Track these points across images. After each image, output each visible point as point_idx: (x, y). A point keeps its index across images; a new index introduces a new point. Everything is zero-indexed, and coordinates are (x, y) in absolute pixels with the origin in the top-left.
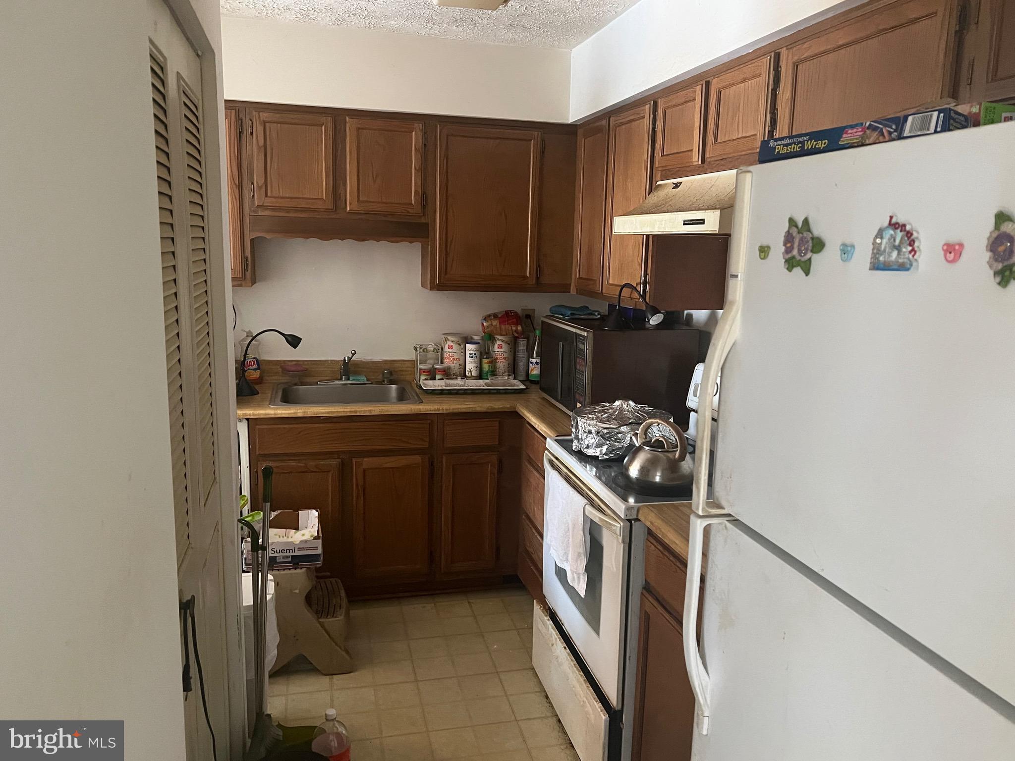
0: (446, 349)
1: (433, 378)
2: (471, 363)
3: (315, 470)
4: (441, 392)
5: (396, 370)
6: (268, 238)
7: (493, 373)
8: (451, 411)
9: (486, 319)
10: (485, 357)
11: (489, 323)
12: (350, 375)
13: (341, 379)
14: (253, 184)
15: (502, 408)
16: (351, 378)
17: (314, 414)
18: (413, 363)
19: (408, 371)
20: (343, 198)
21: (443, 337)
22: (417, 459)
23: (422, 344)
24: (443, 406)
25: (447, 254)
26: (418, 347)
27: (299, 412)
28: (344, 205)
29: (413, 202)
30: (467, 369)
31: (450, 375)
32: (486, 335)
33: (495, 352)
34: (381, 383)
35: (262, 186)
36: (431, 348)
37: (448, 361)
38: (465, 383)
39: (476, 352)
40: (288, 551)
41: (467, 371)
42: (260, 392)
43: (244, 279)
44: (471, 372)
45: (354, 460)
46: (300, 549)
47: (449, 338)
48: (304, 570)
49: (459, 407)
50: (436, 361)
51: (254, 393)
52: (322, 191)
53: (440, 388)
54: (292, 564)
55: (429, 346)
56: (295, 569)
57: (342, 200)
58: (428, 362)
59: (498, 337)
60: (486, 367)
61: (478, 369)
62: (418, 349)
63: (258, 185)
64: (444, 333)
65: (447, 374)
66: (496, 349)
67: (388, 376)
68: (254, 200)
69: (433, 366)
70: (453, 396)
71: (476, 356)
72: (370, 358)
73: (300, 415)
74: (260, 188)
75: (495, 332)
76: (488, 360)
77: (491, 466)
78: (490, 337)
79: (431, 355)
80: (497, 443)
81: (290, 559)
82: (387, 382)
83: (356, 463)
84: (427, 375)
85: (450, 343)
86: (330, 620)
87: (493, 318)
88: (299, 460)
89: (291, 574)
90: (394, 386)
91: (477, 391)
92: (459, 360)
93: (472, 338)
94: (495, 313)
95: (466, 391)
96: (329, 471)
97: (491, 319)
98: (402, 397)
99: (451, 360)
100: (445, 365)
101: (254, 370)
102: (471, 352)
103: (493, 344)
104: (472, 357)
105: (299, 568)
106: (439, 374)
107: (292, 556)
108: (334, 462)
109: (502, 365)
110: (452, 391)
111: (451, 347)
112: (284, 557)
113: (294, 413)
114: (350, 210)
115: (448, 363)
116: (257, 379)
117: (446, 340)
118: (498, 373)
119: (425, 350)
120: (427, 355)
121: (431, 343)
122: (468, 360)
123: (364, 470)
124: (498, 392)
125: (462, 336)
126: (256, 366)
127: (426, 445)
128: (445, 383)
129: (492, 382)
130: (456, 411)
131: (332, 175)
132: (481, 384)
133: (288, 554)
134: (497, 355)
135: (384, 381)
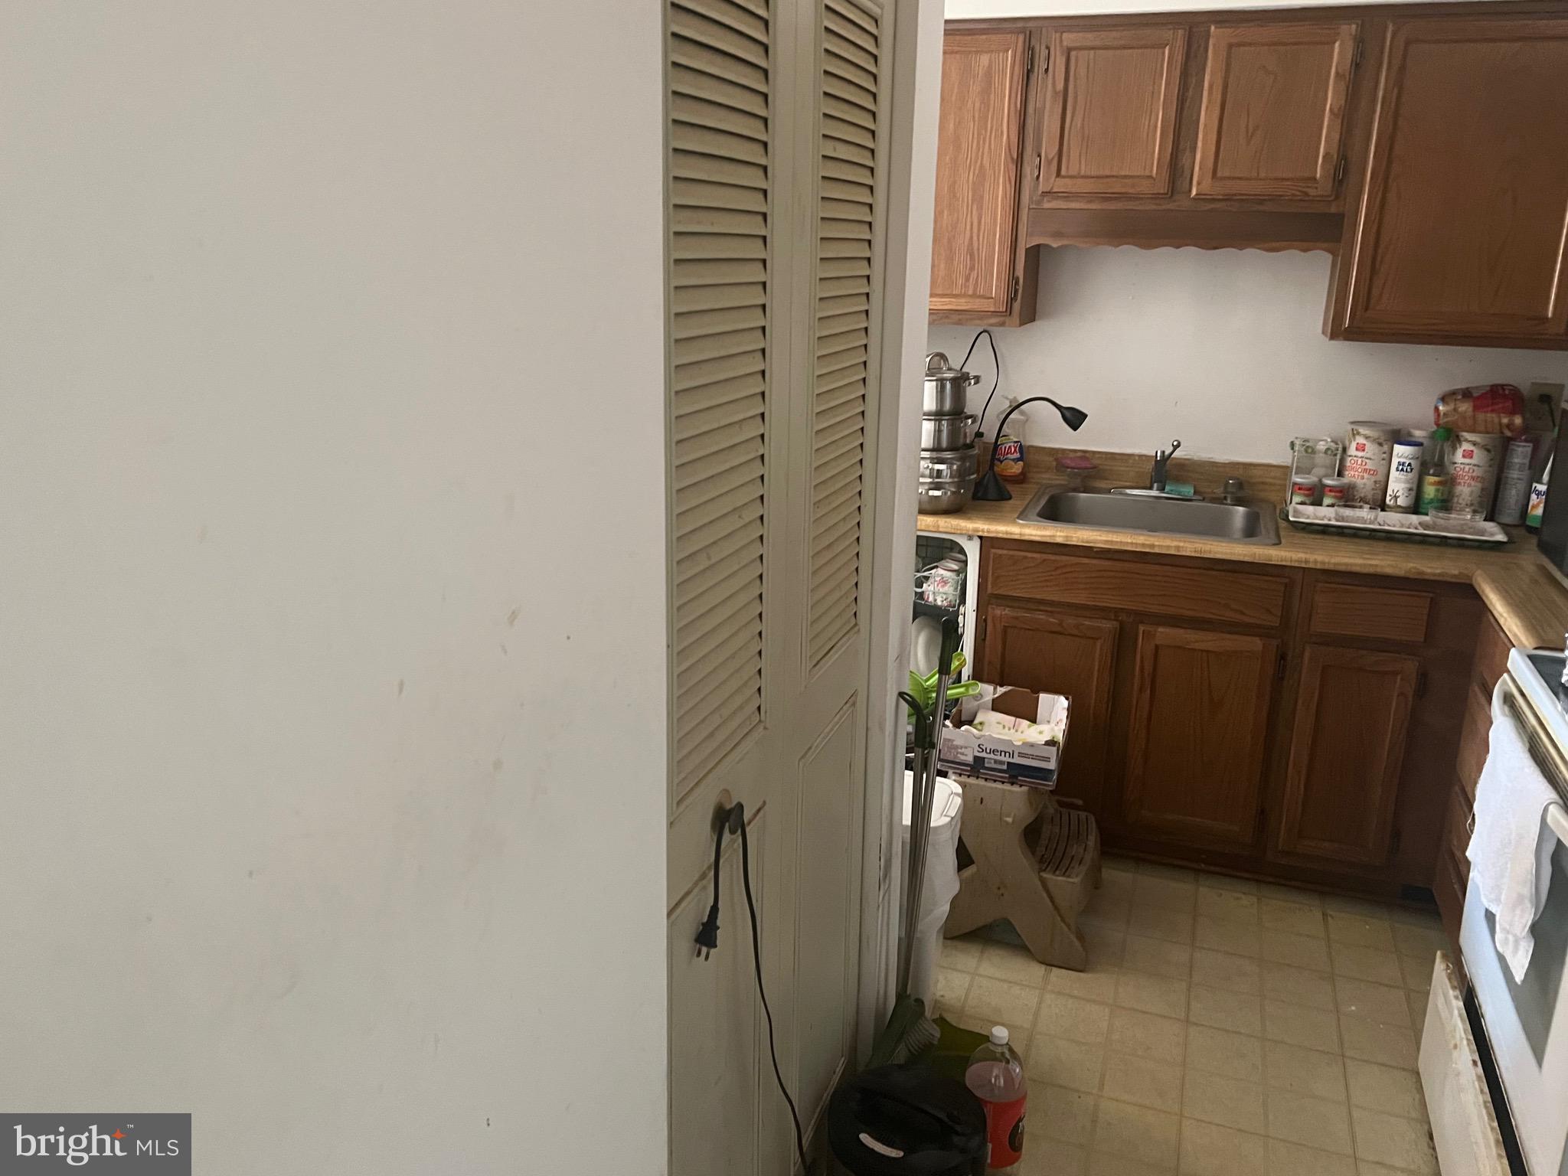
0: (1352, 450)
1: (1318, 503)
2: (1397, 480)
3: (1075, 632)
4: (1324, 530)
5: (1253, 480)
6: (1055, 245)
7: (1445, 504)
8: (1331, 567)
9: (1443, 399)
10: (1431, 471)
11: (1451, 407)
12: (1168, 481)
13: (1151, 488)
14: (1039, 156)
15: (1440, 575)
16: (1167, 488)
17: (1083, 542)
18: (1285, 470)
19: (1274, 485)
20: (1187, 173)
21: (1350, 427)
22: (1256, 644)
23: (1308, 437)
24: (1316, 557)
25: (1374, 271)
26: (1297, 442)
27: (1060, 536)
28: (1188, 186)
29: (1318, 175)
30: (1389, 492)
31: (1353, 500)
32: (1441, 430)
33: (1456, 463)
34: (1221, 501)
35: (1053, 158)
36: (1321, 446)
37: (1352, 473)
38: (1376, 519)
39: (1412, 462)
40: (1003, 754)
41: (1388, 496)
42: (1013, 496)
43: (1008, 313)
44: (1396, 497)
45: (1141, 628)
46: (1021, 755)
47: (1360, 430)
48: (1024, 789)
49: (1351, 561)
50: (1330, 471)
51: (1004, 496)
52: (1153, 164)
53: (1326, 522)
54: (1007, 775)
55: (1321, 443)
56: (1012, 784)
57: (1186, 178)
58: (1314, 471)
59: (1466, 435)
60: (1430, 491)
61: (1413, 493)
62: (1296, 448)
63: (1046, 156)
64: (1352, 420)
65: (1347, 496)
66: (1459, 457)
67: (1234, 490)
68: (1038, 184)
69: (1320, 481)
70: (1348, 539)
71: (1412, 470)
72: (1210, 456)
73: (1059, 540)
74: (1049, 162)
75: (1460, 424)
76: (1436, 479)
77: (1402, 679)
78: (1448, 434)
79: (1320, 459)
80: (1422, 640)
81: (1005, 767)
82: (1231, 501)
83: (1143, 633)
84: (1307, 496)
85: (1360, 440)
86: (1060, 878)
87: (1460, 397)
88: (1051, 612)
89: (1004, 790)
90: (1241, 509)
91: (1400, 536)
92: (1375, 473)
93: (1410, 434)
94: (1467, 388)
95: (1373, 533)
96: (1097, 639)
97: (1455, 400)
98: (1251, 531)
99: (1357, 474)
100: (1345, 480)
101: (1013, 460)
102: (1402, 460)
103: (1454, 449)
104: (1402, 470)
105: (1017, 784)
106: (1329, 496)
107: (1008, 763)
108: (1108, 625)
109: (1466, 491)
110: (1346, 531)
111: (1361, 448)
112: (996, 761)
113: (1050, 536)
114: (1197, 194)
115: (1352, 475)
116: (1016, 476)
117: (1354, 435)
118: (1455, 505)
119: (1310, 450)
120: (1313, 458)
121: (1325, 438)
122: (1394, 474)
123: (1157, 647)
124: (1444, 542)
125: (1389, 428)
126: (1018, 455)
127: (1276, 622)
128: (1337, 514)
129: (1434, 522)
130: (1342, 568)
131: (1172, 133)
132: (1412, 523)
133: (1002, 758)
134: (1458, 469)
135: (1225, 498)
